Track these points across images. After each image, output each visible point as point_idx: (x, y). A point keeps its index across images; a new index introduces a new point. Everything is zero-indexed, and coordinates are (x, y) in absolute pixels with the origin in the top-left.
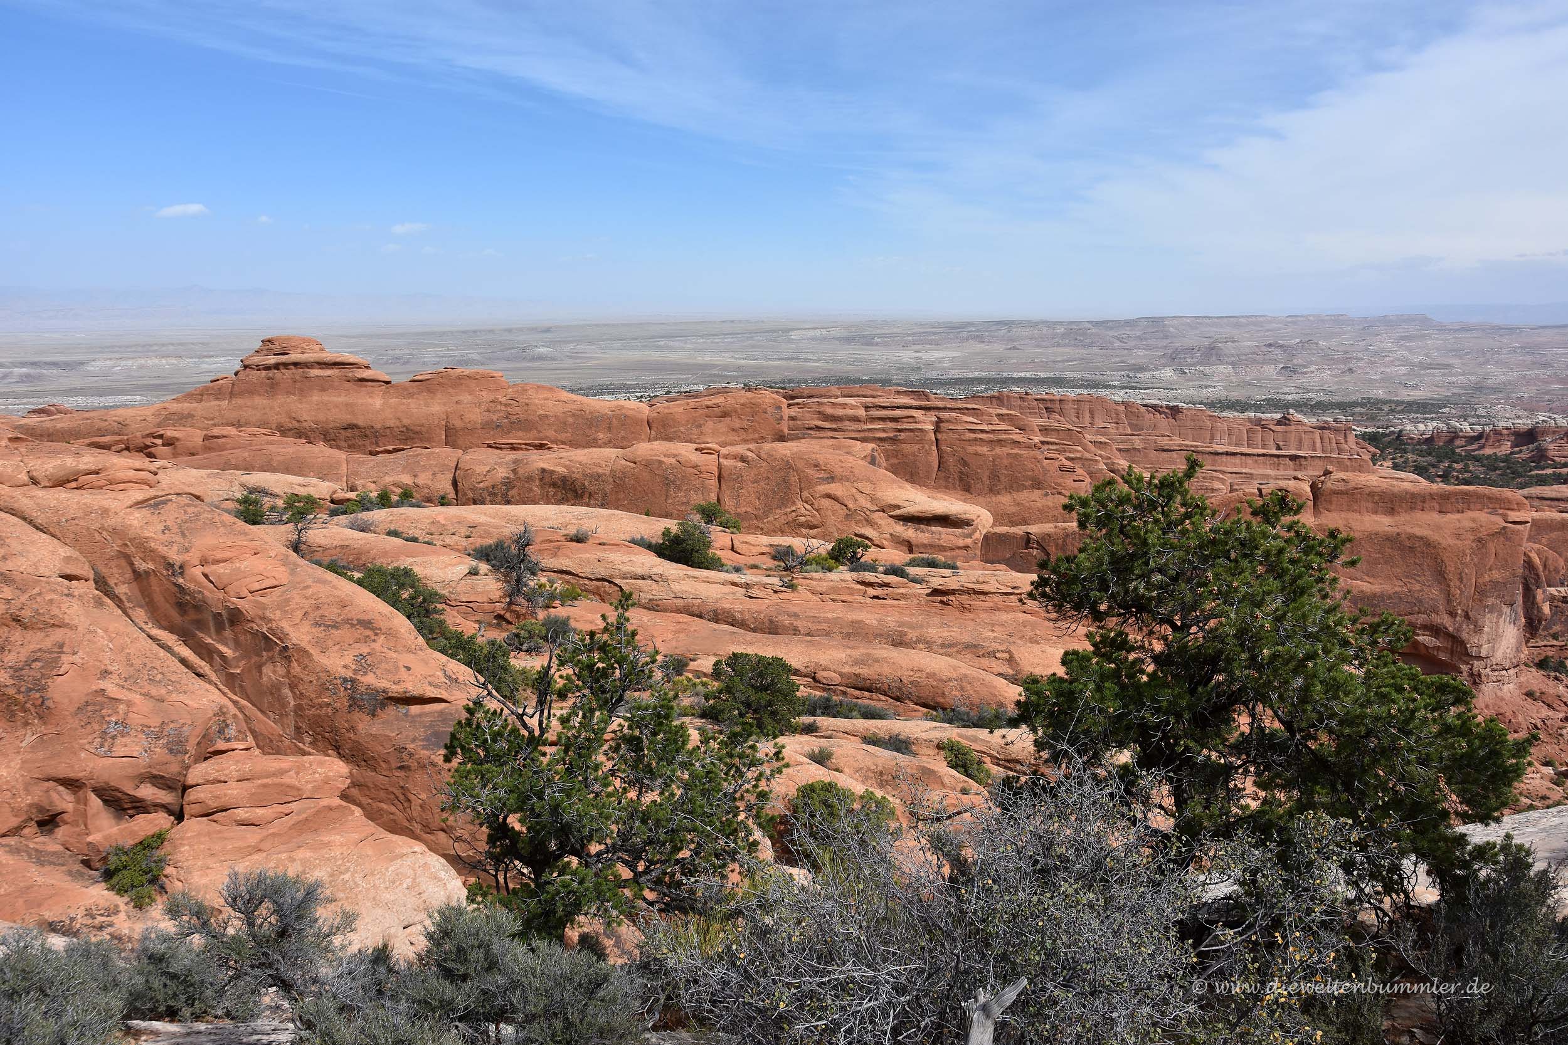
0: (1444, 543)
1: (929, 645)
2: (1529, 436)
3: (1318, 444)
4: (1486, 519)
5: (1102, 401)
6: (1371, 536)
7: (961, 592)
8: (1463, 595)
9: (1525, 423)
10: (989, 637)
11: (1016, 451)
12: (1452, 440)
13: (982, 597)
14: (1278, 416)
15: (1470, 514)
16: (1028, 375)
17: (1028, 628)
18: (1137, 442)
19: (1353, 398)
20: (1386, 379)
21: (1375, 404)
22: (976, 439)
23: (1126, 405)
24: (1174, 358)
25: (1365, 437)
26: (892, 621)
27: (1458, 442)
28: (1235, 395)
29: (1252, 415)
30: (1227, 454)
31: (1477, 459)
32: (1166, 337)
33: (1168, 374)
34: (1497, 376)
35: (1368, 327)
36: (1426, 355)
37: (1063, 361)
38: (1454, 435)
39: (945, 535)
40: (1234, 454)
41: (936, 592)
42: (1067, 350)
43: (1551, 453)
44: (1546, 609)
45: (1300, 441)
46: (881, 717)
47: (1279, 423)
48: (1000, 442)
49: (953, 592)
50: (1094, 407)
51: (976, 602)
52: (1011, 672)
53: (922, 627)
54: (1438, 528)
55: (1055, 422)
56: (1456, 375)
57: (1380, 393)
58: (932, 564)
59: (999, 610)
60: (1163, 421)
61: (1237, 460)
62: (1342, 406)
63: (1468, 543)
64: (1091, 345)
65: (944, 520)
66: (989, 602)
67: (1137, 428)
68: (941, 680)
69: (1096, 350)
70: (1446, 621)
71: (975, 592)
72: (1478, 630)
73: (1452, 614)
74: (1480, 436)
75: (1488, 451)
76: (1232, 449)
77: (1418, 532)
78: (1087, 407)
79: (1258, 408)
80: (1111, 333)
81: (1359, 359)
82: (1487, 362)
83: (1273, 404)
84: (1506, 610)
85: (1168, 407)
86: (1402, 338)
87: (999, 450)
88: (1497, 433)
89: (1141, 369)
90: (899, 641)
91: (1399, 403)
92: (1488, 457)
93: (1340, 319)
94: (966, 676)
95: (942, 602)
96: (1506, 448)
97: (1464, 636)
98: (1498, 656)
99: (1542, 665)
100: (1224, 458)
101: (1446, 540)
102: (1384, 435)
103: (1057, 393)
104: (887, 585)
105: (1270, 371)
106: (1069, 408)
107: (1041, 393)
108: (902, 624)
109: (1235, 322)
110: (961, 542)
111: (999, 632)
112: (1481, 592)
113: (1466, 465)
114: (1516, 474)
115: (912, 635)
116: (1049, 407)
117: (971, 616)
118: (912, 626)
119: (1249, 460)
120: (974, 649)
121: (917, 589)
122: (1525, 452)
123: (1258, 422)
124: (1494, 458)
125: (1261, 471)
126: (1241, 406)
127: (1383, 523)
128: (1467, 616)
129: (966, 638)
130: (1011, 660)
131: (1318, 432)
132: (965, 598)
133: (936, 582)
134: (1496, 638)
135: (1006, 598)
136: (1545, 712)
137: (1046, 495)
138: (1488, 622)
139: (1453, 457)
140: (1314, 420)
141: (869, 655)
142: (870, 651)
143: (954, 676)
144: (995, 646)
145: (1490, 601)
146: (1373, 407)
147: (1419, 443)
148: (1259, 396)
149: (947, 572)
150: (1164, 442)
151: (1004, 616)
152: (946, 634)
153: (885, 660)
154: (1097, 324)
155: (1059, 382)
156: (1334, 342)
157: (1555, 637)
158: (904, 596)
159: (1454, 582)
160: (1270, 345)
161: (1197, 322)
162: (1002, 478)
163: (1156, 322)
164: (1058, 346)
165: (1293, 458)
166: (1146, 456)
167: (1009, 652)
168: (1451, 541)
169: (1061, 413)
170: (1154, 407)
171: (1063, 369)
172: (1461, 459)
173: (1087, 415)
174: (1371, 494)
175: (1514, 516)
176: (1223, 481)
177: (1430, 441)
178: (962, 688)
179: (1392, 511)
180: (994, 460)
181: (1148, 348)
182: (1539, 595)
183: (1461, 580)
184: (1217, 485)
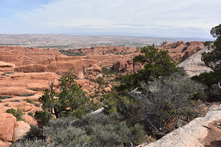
0: (73, 64)
1: (12, 86)
2: (80, 50)
3: (53, 52)
4: (78, 60)
5: (20, 47)
6: (64, 64)
7: (16, 77)
8: (76, 70)
9: (79, 48)
10: (22, 83)
11: (10, 55)
12: (70, 51)
13: (20, 77)
14: (47, 48)
15: (76, 60)
16: (6, 43)
17: (28, 81)
18: (27, 53)
19: (57, 45)
20: (61, 43)
21: (60, 46)
22: (2, 54)
23: (24, 48)
24: (30, 40)
25: (59, 51)
26: (5, 83)
27: (71, 51)
28: (40, 46)
29: (43, 48)
30: (41, 54)
31: (74, 53)
32: (28, 37)
33: (29, 43)
34: (75, 42)
35: (58, 36)
36: (66, 39)
37: (12, 41)
38: (71, 50)
39: (8, 69)
40: (42, 54)
41: (12, 77)
42: (12, 39)
43: (82, 52)
44: (86, 71)
45: (51, 52)
46: (12, 98)
47: (47, 49)
48: (7, 54)
49: (15, 77)
50: (19, 48)
51: (19, 78)
52: (27, 88)
53: (11, 83)
54: (72, 62)
55: (13, 50)
56: (70, 42)
57: (60, 45)
58: (9, 73)
59: (23, 79)
60: (30, 50)
61: (43, 55)
62: (55, 47)
63: (76, 64)
64: (16, 38)
65: (7, 66)
66: (21, 78)
67: (26, 51)
68: (17, 91)
69: (17, 39)
70: (74, 74)
71: (19, 77)
72: (78, 75)
73: (75, 73)
74: (74, 50)
75: (75, 52)
76: (41, 53)
77: (70, 63)
78: (18, 48)
79: (43, 47)
80: (19, 37)
81: (57, 40)
82: (73, 40)
83: (46, 47)
84: (81, 72)
85: (31, 48)
86: (62, 37)
87: (7, 55)
88: (76, 49)
89: (25, 42)
90: (7, 86)
91: (63, 46)
92: (75, 53)
93: (53, 35)
94: (21, 90)
95: (13, 79)
96: (77, 51)
97: (77, 76)
98: (81, 78)
99: (86, 78)
100: (41, 55)
101: (73, 63)
102: (62, 50)
103: (13, 46)
104: (3, 77)
105: (45, 42)
106: (15, 48)
107: (10, 46)
108: (7, 83)
109: (39, 35)
110: (11, 70)
111: (24, 82)
112: (78, 70)
113: (73, 54)
114: (79, 55)
115: (9, 85)
116: (11, 48)
117: (18, 80)
118: (9, 83)
119: (44, 55)
120: (20, 85)
121: (8, 77)
122: (79, 52)
123: (44, 49)
124: (76, 53)
125: (46, 56)
126: (41, 47)
127: (65, 62)
128: (77, 73)
129: (19, 84)
130: (27, 86)
131: (53, 50)
132: (17, 78)
133: (11, 76)
134: (81, 75)
135: (24, 77)
136: (87, 84)
137: (16, 62)
138: (80, 74)
139: (71, 53)
140: (52, 49)
141: (3, 89)
142: (3, 88)
143: (19, 90)
144: (24, 84)
145: (79, 71)
146: (59, 47)
147: (66, 51)
148: (44, 46)
149: (12, 74)
150: (31, 53)
151: (24, 80)
152: (15, 84)
153: (7, 89)
154: (17, 35)
155: (11, 44)
156: (53, 38)
157: (86, 75)
158: (6, 79)
159: (75, 69)
160: (44, 38)
161: (33, 35)
162: (8, 60)
163: (27, 35)
164: (11, 38)
165: (50, 54)
166: (29, 55)
167: (26, 85)
168: (74, 64)
169: (14, 49)
170: (29, 48)
171: (12, 42)
172: (72, 53)
173: (18, 49)
174: (63, 58)
175: (81, 60)
176: (41, 58)
177: (68, 51)
178: (21, 91)
179: (66, 60)
180: (6, 57)
181: (26, 39)
182: (85, 70)
183: (76, 69)
184: (40, 59)
